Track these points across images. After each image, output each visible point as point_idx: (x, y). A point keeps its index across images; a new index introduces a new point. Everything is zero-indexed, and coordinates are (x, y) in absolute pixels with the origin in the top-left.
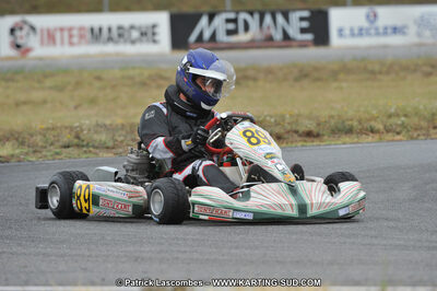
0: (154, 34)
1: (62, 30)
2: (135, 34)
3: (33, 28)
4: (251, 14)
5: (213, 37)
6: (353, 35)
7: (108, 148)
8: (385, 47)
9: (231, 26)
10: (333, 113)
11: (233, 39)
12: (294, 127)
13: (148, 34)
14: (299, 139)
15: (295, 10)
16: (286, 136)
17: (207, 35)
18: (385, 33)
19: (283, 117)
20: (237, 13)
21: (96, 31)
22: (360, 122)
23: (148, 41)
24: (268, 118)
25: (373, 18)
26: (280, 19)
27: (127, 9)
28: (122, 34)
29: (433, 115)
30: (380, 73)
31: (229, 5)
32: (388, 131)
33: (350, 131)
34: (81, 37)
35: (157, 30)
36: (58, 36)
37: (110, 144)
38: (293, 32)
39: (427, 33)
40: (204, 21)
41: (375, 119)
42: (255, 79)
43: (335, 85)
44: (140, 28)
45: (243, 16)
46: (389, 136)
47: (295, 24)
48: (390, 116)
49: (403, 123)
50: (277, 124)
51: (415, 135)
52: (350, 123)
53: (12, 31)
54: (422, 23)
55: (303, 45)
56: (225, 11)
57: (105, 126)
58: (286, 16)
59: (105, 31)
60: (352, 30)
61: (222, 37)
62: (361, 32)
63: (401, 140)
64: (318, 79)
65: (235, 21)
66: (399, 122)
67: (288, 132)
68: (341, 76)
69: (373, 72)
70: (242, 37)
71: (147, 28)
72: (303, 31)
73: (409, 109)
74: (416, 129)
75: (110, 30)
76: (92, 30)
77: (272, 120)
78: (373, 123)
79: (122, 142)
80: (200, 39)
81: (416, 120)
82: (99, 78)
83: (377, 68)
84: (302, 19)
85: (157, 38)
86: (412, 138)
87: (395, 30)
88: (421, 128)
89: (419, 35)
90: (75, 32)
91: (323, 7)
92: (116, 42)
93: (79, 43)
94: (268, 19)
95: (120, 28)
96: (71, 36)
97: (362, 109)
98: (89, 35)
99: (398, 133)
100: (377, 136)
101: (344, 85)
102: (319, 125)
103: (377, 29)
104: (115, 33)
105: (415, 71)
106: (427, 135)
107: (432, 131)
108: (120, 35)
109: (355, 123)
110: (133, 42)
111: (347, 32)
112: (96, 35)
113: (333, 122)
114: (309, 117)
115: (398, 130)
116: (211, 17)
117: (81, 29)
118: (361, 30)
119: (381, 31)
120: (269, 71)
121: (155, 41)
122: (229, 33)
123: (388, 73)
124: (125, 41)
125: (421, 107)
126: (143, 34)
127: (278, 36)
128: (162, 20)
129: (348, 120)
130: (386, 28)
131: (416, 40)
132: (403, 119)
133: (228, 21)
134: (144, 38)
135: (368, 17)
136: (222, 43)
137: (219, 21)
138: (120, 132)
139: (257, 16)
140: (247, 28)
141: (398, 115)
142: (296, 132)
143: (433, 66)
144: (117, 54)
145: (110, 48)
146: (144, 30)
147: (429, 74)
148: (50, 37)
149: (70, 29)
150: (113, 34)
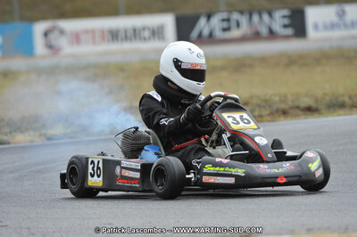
1: (86, 32)
2: (147, 34)
3: (62, 32)
4: (241, 12)
5: (211, 35)
6: (325, 28)
8: (354, 37)
9: (225, 25)
10: (326, 91)
11: (227, 35)
12: (297, 104)
13: (157, 33)
14: (300, 113)
15: (277, 9)
16: (291, 111)
17: (206, 32)
18: (352, 26)
19: (285, 96)
20: (230, 12)
22: (350, 98)
23: (159, 38)
24: (273, 97)
26: (266, 17)
28: (135, 34)
33: (342, 106)
36: (83, 37)
38: (277, 27)
40: (202, 21)
42: (251, 66)
43: (319, 69)
44: (149, 29)
45: (235, 16)
47: (279, 20)
50: (281, 101)
52: (342, 98)
53: (46, 34)
55: (287, 37)
56: (220, 11)
58: (270, 14)
59: (122, 35)
60: (325, 24)
61: (219, 34)
62: (333, 26)
64: (305, 65)
65: (228, 20)
67: (292, 108)
68: (323, 61)
69: (349, 58)
70: (235, 33)
71: (158, 28)
72: (285, 26)
75: (126, 32)
77: (277, 99)
80: (200, 35)
83: (352, 54)
84: (284, 17)
85: (165, 36)
90: (97, 34)
91: (300, 6)
92: (131, 40)
94: (255, 18)
96: (94, 37)
102: (316, 101)
103: (345, 23)
104: (130, 33)
109: (346, 99)
110: (145, 39)
111: (321, 26)
112: (114, 35)
113: (328, 98)
114: (307, 95)
116: (209, 17)
119: (349, 24)
120: (263, 60)
122: (225, 30)
124: (140, 39)
128: (168, 21)
129: (340, 96)
130: (353, 23)
133: (223, 20)
137: (216, 21)
139: (248, 16)
140: (238, 25)
142: (298, 107)
145: (127, 46)
148: (76, 38)
149: (92, 32)
150: (128, 35)
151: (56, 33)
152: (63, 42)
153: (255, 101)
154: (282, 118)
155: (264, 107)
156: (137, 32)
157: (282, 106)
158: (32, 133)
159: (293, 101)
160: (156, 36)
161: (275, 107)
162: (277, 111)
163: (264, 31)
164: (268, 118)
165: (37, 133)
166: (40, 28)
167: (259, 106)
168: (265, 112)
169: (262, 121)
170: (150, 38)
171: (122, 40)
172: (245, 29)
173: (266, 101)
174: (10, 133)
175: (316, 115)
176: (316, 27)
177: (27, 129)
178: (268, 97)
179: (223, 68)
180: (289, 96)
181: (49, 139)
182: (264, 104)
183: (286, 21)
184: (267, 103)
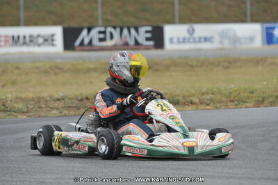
0: (53, 40)
2: (41, 40)
4: (115, 28)
5: (90, 42)
6: (179, 42)
7: (23, 112)
8: (199, 50)
9: (102, 36)
10: (167, 91)
11: (103, 44)
13: (49, 40)
15: (142, 26)
17: (86, 41)
18: (199, 41)
20: (106, 27)
21: (16, 38)
22: (184, 97)
23: (49, 45)
25: (192, 32)
26: (133, 31)
27: (36, 24)
28: (32, 40)
29: (230, 93)
30: (197, 66)
31: (100, 22)
32: (201, 104)
33: (177, 103)
34: (6, 42)
35: (54, 38)
37: (25, 110)
38: (141, 40)
39: (226, 42)
40: (85, 32)
41: (193, 95)
43: (168, 74)
44: (42, 36)
45: (109, 29)
46: (202, 107)
47: (143, 35)
48: (203, 94)
49: (211, 98)
51: (219, 106)
52: (178, 98)
54: (223, 35)
55: (147, 48)
56: (98, 26)
57: (21, 98)
58: (137, 31)
60: (178, 39)
61: (96, 43)
62: (184, 41)
63: (209, 109)
64: (157, 70)
65: (104, 32)
66: (209, 98)
68: (172, 68)
69: (192, 66)
70: (109, 43)
71: (48, 36)
72: (147, 39)
73: (215, 89)
74: (219, 102)
75: (24, 37)
76: (13, 37)
78: (192, 98)
79: (32, 109)
80: (82, 43)
81: (219, 96)
82: (17, 68)
83: (194, 63)
84: (147, 32)
85: (54, 43)
86: (217, 108)
87: (206, 39)
88: (223, 102)
89: (221, 42)
90: (2, 39)
91: (160, 24)
92: (29, 45)
93: (5, 46)
94: (125, 31)
95: (31, 36)
97: (185, 89)
98: (11, 40)
99: (208, 105)
100: (194, 107)
101: (173, 74)
103: (194, 39)
104: (28, 39)
105: (218, 65)
106: (226, 106)
107: (229, 104)
108: (31, 41)
109: (181, 98)
110: (39, 45)
111: (175, 40)
112: (15, 40)
115: (208, 103)
116: (89, 30)
117: (6, 37)
118: (184, 39)
119: (197, 40)
121: (53, 45)
122: (101, 40)
123: (201, 66)
125: (223, 88)
126: (46, 40)
127: (132, 42)
128: (58, 31)
129: (176, 96)
130: (200, 38)
131: (219, 46)
132: (211, 96)
133: (100, 32)
134: (46, 43)
135: (188, 31)
136: (96, 46)
137: (94, 32)
138: (31, 102)
139: (118, 30)
140: (112, 37)
141: (208, 93)
143: (230, 62)
144: (29, 53)
145: (25, 49)
146: (46, 37)
147: (227, 68)
170: (43, 44)
171: (21, 46)
172: (117, 39)
176: (171, 40)
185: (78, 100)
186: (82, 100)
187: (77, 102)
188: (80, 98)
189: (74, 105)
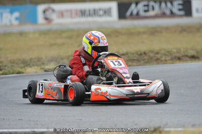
0: (110, 12)
1: (67, 11)
2: (101, 13)
3: (53, 11)
4: (155, 2)
5: (138, 14)
9: (146, 8)
11: (147, 14)
12: (186, 54)
13: (107, 12)
14: (188, 59)
16: (183, 58)
17: (135, 12)
19: (180, 49)
20: (149, 2)
21: (83, 11)
24: (173, 50)
26: (169, 4)
28: (95, 13)
34: (77, 14)
35: (111, 10)
36: (65, 14)
38: (175, 10)
40: (133, 6)
42: (161, 32)
44: (102, 10)
45: (152, 3)
47: (176, 7)
50: (177, 52)
53: (44, 12)
55: (181, 16)
56: (143, 1)
58: (172, 3)
59: (87, 13)
61: (142, 13)
65: (148, 6)
67: (183, 56)
70: (151, 13)
71: (108, 10)
72: (180, 10)
76: (81, 11)
77: (175, 51)
80: (132, 14)
84: (179, 4)
85: (111, 14)
90: (73, 12)
92: (92, 16)
94: (163, 5)
95: (94, 10)
96: (71, 14)
102: (197, 52)
110: (100, 16)
111: (200, 10)
112: (83, 13)
114: (192, 49)
116: (137, 4)
117: (76, 11)
120: (167, 29)
121: (111, 16)
122: (145, 11)
124: (98, 15)
128: (114, 6)
133: (145, 6)
137: (141, 6)
139: (158, 3)
140: (153, 8)
142: (187, 56)
144: (94, 22)
145: (90, 19)
148: (61, 14)
149: (71, 11)
150: (91, 13)
151: (50, 11)
152: (54, 17)
153: (163, 52)
154: (178, 62)
155: (168, 55)
156: (96, 11)
157: (178, 55)
158: (36, 67)
159: (184, 52)
160: (107, 14)
161: (174, 55)
162: (175, 58)
163: (168, 12)
164: (170, 62)
165: (39, 68)
166: (41, 8)
167: (165, 55)
168: (168, 58)
169: (166, 63)
170: (103, 15)
171: (87, 16)
172: (157, 11)
173: (168, 52)
174: (24, 67)
175: (197, 61)
176: (197, 10)
177: (34, 65)
178: (170, 50)
179: (144, 33)
180: (182, 50)
181: (46, 71)
182: (167, 54)
183: (181, 7)
184: (169, 53)
185: (139, 55)
186: (141, 54)
187: (137, 56)
188: (139, 53)
189: (135, 58)
